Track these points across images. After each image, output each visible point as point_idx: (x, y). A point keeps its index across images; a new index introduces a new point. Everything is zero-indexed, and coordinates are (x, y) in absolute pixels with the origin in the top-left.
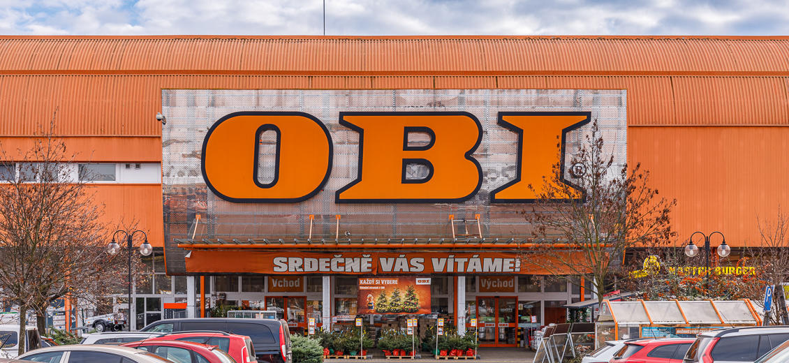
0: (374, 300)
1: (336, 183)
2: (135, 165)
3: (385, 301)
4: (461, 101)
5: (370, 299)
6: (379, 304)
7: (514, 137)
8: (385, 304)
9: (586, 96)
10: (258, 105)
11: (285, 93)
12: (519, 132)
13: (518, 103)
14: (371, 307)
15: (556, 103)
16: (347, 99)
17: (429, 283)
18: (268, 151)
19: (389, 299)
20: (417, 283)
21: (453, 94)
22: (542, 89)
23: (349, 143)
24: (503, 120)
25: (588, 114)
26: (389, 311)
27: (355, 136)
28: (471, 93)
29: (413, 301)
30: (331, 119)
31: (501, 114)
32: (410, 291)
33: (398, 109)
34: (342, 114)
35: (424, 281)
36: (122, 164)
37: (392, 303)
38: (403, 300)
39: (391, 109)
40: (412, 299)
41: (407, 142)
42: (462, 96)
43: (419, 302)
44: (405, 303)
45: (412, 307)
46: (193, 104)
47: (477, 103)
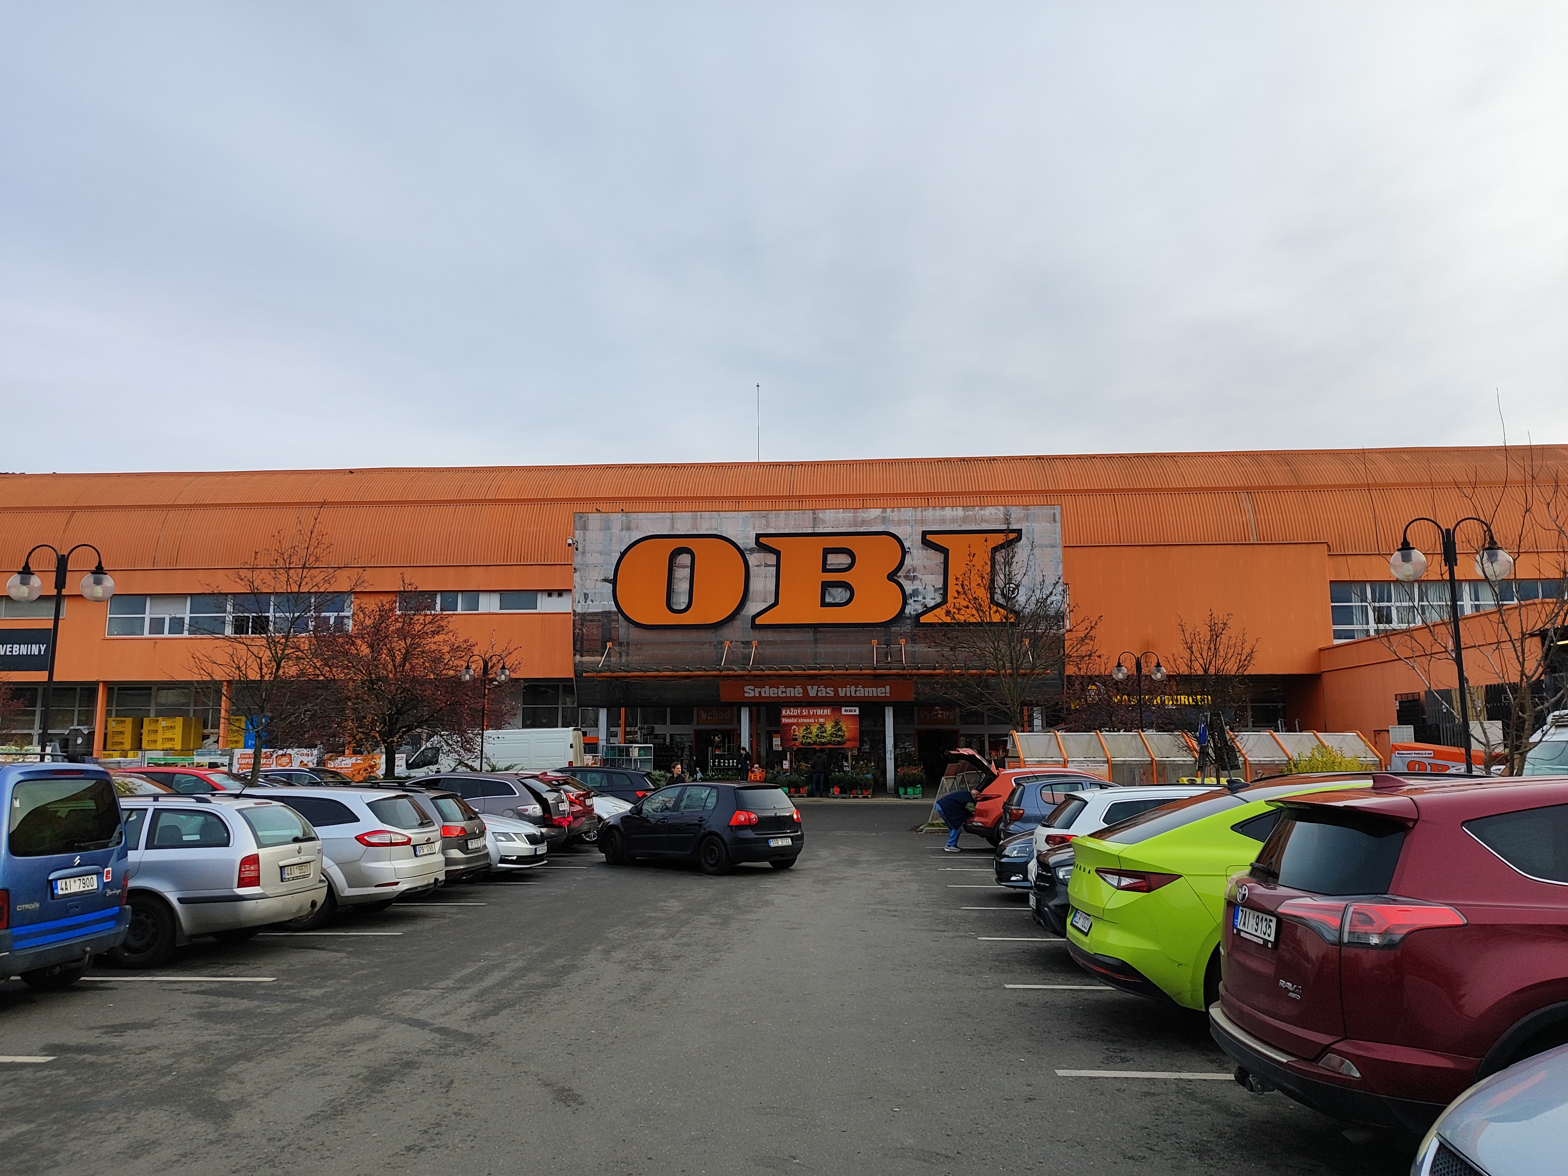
0: (800, 732)
1: (753, 608)
2: (557, 593)
3: (811, 733)
4: (884, 520)
5: (794, 730)
6: (803, 736)
7: (940, 557)
8: (810, 736)
9: (1016, 513)
10: (673, 527)
11: (701, 515)
12: (945, 551)
13: (943, 521)
14: (796, 739)
15: (983, 520)
16: (764, 521)
17: (857, 713)
18: (682, 574)
19: (814, 730)
20: (843, 713)
21: (874, 513)
22: (968, 507)
23: (766, 565)
24: (927, 541)
25: (1019, 532)
26: (815, 743)
27: (772, 559)
28: (893, 512)
29: (840, 733)
30: (746, 540)
31: (925, 533)
32: (836, 722)
33: (817, 530)
34: (758, 536)
35: (851, 711)
36: (544, 593)
37: (817, 735)
38: (829, 732)
39: (810, 531)
40: (839, 731)
41: (826, 564)
42: (884, 514)
43: (846, 734)
44: (831, 735)
45: (839, 739)
46: (607, 527)
47: (899, 523)
